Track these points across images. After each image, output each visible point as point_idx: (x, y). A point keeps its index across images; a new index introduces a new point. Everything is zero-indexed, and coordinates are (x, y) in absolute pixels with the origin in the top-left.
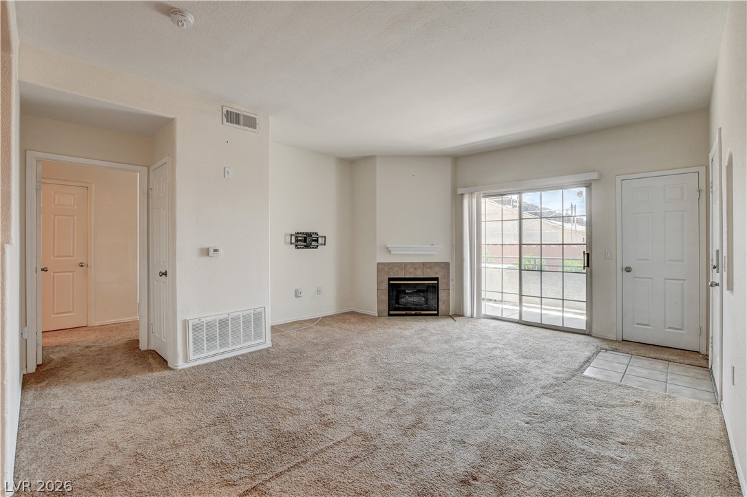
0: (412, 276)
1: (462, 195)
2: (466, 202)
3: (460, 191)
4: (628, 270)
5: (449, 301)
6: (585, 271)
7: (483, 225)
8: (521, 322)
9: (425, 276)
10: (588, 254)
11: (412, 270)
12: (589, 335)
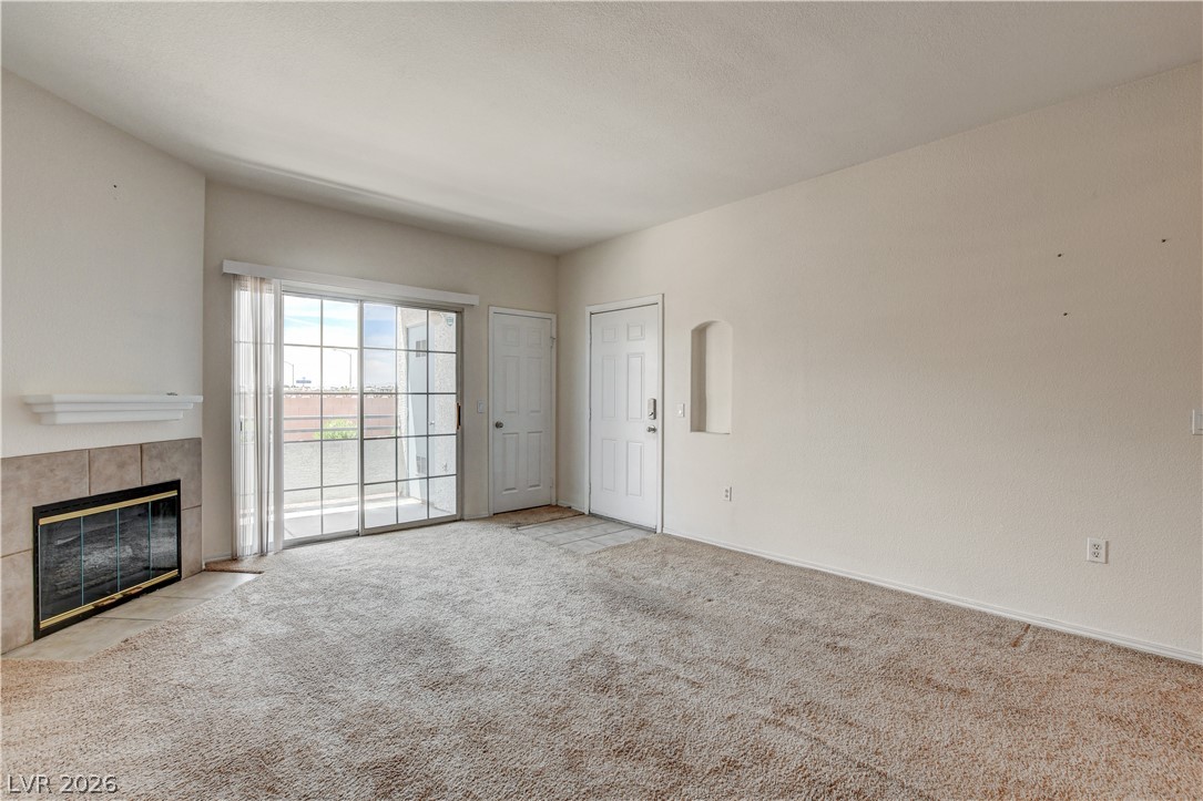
0: (113, 488)
1: (234, 277)
3: (229, 267)
4: (498, 425)
5: (201, 535)
6: (455, 432)
8: (362, 533)
9: (149, 482)
10: (460, 407)
11: (111, 471)
12: (461, 520)
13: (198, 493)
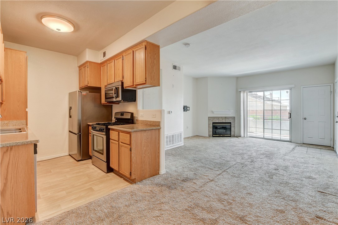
0: (221, 122)
1: (240, 92)
2: (242, 94)
3: (239, 90)
4: (305, 119)
5: (235, 131)
6: (289, 119)
7: (249, 103)
8: (264, 138)
9: (226, 122)
10: (290, 114)
11: (221, 120)
12: (291, 142)
13: (234, 125)
